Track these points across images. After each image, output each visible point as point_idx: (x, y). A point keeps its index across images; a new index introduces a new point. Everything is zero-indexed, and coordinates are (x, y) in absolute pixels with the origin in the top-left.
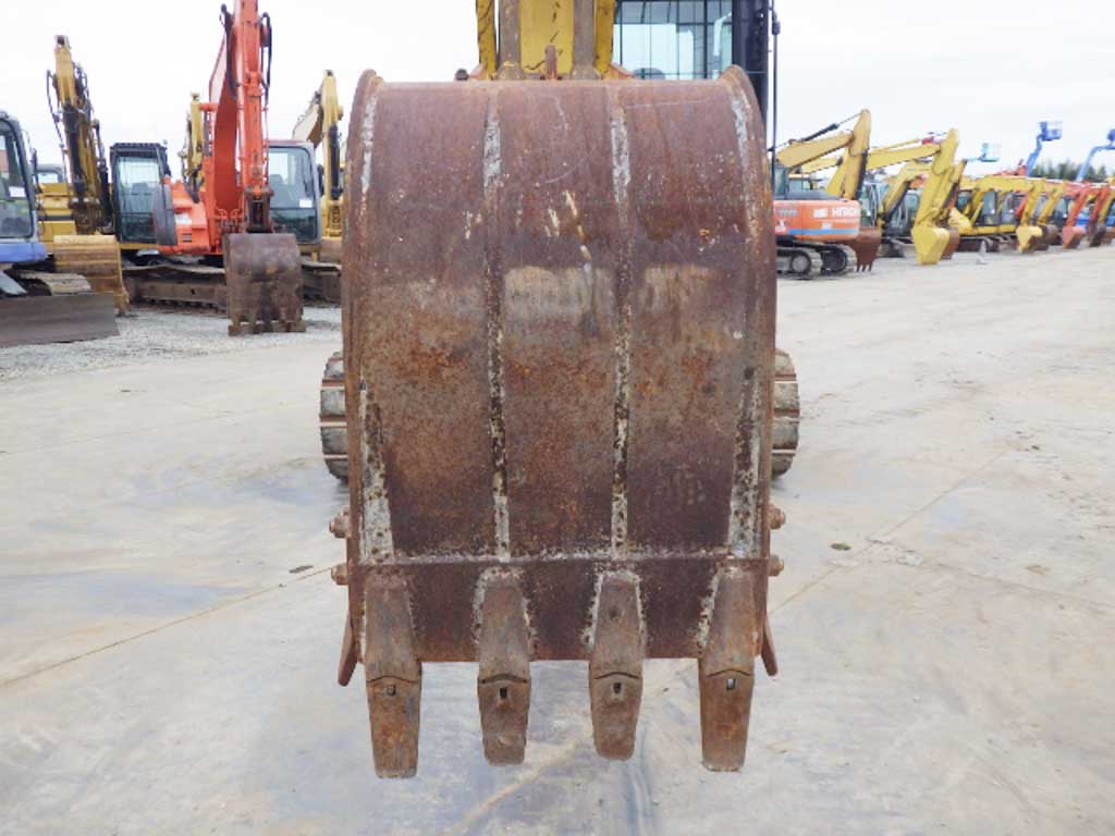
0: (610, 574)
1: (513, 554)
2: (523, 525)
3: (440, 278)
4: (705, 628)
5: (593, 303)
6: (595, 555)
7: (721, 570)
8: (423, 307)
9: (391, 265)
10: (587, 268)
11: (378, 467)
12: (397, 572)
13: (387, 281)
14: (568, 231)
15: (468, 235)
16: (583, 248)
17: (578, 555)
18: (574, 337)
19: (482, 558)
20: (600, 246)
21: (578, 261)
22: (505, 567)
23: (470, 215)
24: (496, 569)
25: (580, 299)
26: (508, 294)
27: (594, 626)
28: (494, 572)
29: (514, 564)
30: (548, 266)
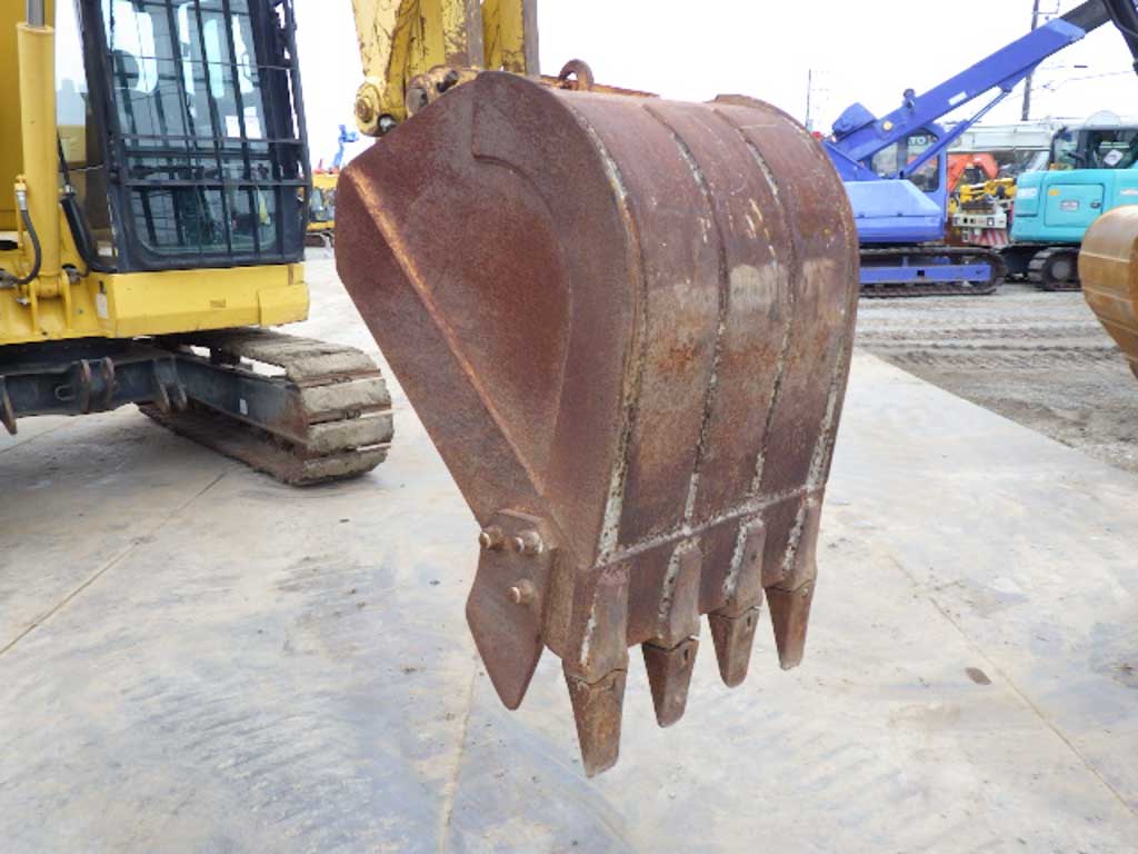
0: (749, 525)
1: (693, 527)
2: (704, 498)
3: (692, 280)
4: (789, 554)
5: (778, 294)
6: (740, 511)
7: (804, 502)
8: (682, 306)
9: (662, 269)
10: (774, 264)
11: (619, 467)
12: (620, 566)
13: (659, 284)
14: (760, 233)
15: (705, 238)
16: (771, 247)
17: (730, 515)
18: (765, 322)
19: (674, 535)
20: (779, 245)
21: (768, 259)
22: (689, 539)
23: (703, 221)
24: (685, 542)
25: (771, 289)
26: (733, 290)
27: (733, 574)
28: (682, 546)
29: (695, 534)
30: (753, 264)
